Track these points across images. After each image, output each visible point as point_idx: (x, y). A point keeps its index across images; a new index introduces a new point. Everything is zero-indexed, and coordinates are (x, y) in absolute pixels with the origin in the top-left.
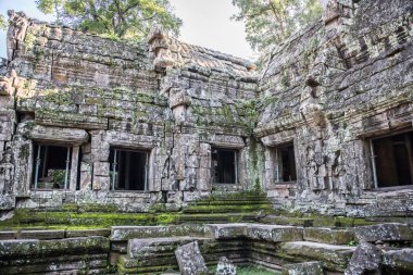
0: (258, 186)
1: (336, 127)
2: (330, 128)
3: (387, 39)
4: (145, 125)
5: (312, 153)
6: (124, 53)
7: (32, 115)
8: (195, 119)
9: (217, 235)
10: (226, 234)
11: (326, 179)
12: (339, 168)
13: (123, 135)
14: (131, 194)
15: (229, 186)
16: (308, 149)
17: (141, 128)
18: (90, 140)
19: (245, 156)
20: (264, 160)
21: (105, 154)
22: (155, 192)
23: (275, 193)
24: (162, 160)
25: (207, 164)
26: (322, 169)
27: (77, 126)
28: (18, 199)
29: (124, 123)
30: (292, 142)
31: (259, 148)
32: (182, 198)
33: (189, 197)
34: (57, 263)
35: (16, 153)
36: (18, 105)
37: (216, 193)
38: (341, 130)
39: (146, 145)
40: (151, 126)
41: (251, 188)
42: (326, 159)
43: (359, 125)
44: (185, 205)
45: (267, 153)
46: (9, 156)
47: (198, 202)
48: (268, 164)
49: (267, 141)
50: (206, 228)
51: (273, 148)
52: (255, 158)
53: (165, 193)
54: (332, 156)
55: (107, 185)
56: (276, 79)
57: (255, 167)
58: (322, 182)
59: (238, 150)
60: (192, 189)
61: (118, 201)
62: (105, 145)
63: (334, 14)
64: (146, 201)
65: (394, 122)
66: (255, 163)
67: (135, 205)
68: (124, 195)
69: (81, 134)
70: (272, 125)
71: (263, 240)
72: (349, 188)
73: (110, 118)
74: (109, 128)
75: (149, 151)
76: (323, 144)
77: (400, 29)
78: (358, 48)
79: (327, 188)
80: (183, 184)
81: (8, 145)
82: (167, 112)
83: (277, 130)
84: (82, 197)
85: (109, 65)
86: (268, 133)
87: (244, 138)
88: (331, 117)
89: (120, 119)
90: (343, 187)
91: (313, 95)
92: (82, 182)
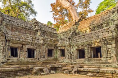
0: (57, 57)
1: (73, 47)
2: (72, 47)
3: (83, 31)
4: (35, 44)
5: (68, 52)
6: (28, 26)
7: (10, 41)
8: (45, 43)
9: (51, 66)
10: (52, 66)
11: (70, 57)
12: (73, 55)
13: (30, 46)
14: (31, 59)
15: (51, 57)
16: (67, 51)
17: (34, 44)
18: (22, 47)
19: (55, 51)
20: (58, 52)
21: (26, 50)
22: (36, 58)
23: (60, 59)
24: (38, 51)
25: (47, 52)
26: (70, 55)
27: (20, 44)
28: (7, 60)
29: (30, 43)
30: (64, 49)
31: (57, 49)
32: (42, 60)
33: (43, 59)
34: (19, 72)
35: (7, 49)
36: (6, 38)
37: (48, 59)
38: (73, 48)
39: (35, 48)
40: (36, 44)
41: (55, 58)
42: (70, 53)
43: (77, 47)
44: (43, 61)
45: (59, 50)
46: (5, 50)
47: (45, 60)
48: (59, 53)
49: (59, 48)
50: (48, 65)
51: (60, 50)
52: (56, 51)
53: (38, 58)
54: (72, 53)
55: (27, 57)
56: (61, 34)
57: (56, 53)
58: (69, 57)
59: (53, 50)
60: (44, 58)
61: (29, 60)
62: (26, 48)
63: (74, 24)
64: (35, 60)
65: (82, 48)
66: (56, 52)
67: (32, 61)
68: (30, 59)
69: (21, 45)
70: (61, 45)
71: (59, 67)
72: (74, 58)
73: (27, 42)
74: (27, 44)
75: (35, 49)
76: (70, 50)
77: (85, 30)
78: (78, 32)
79: (70, 58)
80: (42, 57)
81: (5, 47)
82: (39, 41)
83: (62, 46)
84: (21, 59)
85: (25, 28)
86: (60, 47)
87: (54, 47)
88: (72, 45)
89: (30, 42)
90: (73, 58)
91: (69, 41)
92: (21, 56)
